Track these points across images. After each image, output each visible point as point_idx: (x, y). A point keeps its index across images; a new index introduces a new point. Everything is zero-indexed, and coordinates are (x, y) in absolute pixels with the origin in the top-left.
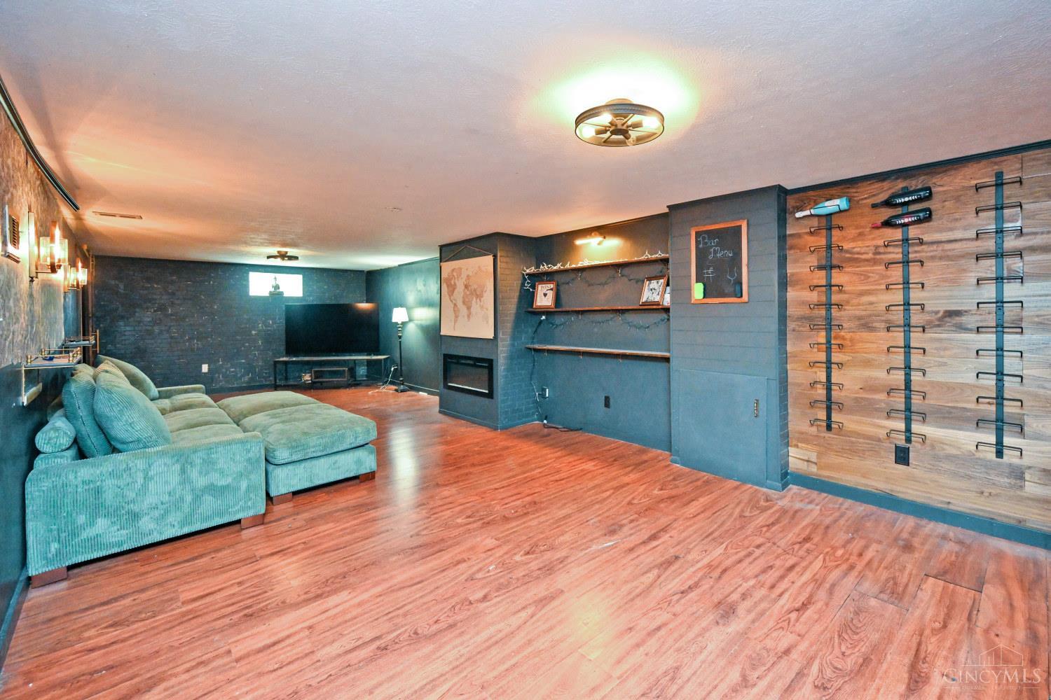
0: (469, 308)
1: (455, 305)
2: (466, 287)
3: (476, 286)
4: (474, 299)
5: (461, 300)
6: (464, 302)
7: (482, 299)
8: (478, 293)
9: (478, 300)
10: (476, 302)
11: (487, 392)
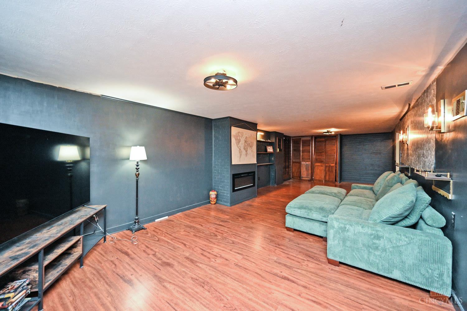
0: (246, 151)
1: (240, 149)
2: (245, 142)
3: (249, 142)
4: (249, 147)
5: (243, 147)
6: (244, 149)
7: (252, 148)
8: (251, 145)
9: (251, 148)
10: (250, 149)
11: (252, 185)
